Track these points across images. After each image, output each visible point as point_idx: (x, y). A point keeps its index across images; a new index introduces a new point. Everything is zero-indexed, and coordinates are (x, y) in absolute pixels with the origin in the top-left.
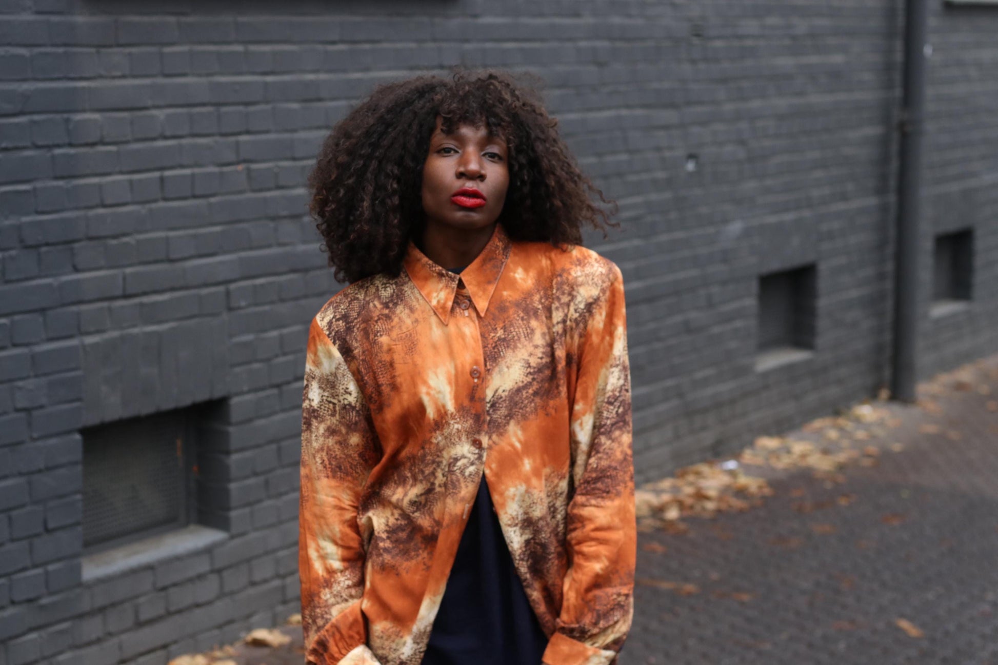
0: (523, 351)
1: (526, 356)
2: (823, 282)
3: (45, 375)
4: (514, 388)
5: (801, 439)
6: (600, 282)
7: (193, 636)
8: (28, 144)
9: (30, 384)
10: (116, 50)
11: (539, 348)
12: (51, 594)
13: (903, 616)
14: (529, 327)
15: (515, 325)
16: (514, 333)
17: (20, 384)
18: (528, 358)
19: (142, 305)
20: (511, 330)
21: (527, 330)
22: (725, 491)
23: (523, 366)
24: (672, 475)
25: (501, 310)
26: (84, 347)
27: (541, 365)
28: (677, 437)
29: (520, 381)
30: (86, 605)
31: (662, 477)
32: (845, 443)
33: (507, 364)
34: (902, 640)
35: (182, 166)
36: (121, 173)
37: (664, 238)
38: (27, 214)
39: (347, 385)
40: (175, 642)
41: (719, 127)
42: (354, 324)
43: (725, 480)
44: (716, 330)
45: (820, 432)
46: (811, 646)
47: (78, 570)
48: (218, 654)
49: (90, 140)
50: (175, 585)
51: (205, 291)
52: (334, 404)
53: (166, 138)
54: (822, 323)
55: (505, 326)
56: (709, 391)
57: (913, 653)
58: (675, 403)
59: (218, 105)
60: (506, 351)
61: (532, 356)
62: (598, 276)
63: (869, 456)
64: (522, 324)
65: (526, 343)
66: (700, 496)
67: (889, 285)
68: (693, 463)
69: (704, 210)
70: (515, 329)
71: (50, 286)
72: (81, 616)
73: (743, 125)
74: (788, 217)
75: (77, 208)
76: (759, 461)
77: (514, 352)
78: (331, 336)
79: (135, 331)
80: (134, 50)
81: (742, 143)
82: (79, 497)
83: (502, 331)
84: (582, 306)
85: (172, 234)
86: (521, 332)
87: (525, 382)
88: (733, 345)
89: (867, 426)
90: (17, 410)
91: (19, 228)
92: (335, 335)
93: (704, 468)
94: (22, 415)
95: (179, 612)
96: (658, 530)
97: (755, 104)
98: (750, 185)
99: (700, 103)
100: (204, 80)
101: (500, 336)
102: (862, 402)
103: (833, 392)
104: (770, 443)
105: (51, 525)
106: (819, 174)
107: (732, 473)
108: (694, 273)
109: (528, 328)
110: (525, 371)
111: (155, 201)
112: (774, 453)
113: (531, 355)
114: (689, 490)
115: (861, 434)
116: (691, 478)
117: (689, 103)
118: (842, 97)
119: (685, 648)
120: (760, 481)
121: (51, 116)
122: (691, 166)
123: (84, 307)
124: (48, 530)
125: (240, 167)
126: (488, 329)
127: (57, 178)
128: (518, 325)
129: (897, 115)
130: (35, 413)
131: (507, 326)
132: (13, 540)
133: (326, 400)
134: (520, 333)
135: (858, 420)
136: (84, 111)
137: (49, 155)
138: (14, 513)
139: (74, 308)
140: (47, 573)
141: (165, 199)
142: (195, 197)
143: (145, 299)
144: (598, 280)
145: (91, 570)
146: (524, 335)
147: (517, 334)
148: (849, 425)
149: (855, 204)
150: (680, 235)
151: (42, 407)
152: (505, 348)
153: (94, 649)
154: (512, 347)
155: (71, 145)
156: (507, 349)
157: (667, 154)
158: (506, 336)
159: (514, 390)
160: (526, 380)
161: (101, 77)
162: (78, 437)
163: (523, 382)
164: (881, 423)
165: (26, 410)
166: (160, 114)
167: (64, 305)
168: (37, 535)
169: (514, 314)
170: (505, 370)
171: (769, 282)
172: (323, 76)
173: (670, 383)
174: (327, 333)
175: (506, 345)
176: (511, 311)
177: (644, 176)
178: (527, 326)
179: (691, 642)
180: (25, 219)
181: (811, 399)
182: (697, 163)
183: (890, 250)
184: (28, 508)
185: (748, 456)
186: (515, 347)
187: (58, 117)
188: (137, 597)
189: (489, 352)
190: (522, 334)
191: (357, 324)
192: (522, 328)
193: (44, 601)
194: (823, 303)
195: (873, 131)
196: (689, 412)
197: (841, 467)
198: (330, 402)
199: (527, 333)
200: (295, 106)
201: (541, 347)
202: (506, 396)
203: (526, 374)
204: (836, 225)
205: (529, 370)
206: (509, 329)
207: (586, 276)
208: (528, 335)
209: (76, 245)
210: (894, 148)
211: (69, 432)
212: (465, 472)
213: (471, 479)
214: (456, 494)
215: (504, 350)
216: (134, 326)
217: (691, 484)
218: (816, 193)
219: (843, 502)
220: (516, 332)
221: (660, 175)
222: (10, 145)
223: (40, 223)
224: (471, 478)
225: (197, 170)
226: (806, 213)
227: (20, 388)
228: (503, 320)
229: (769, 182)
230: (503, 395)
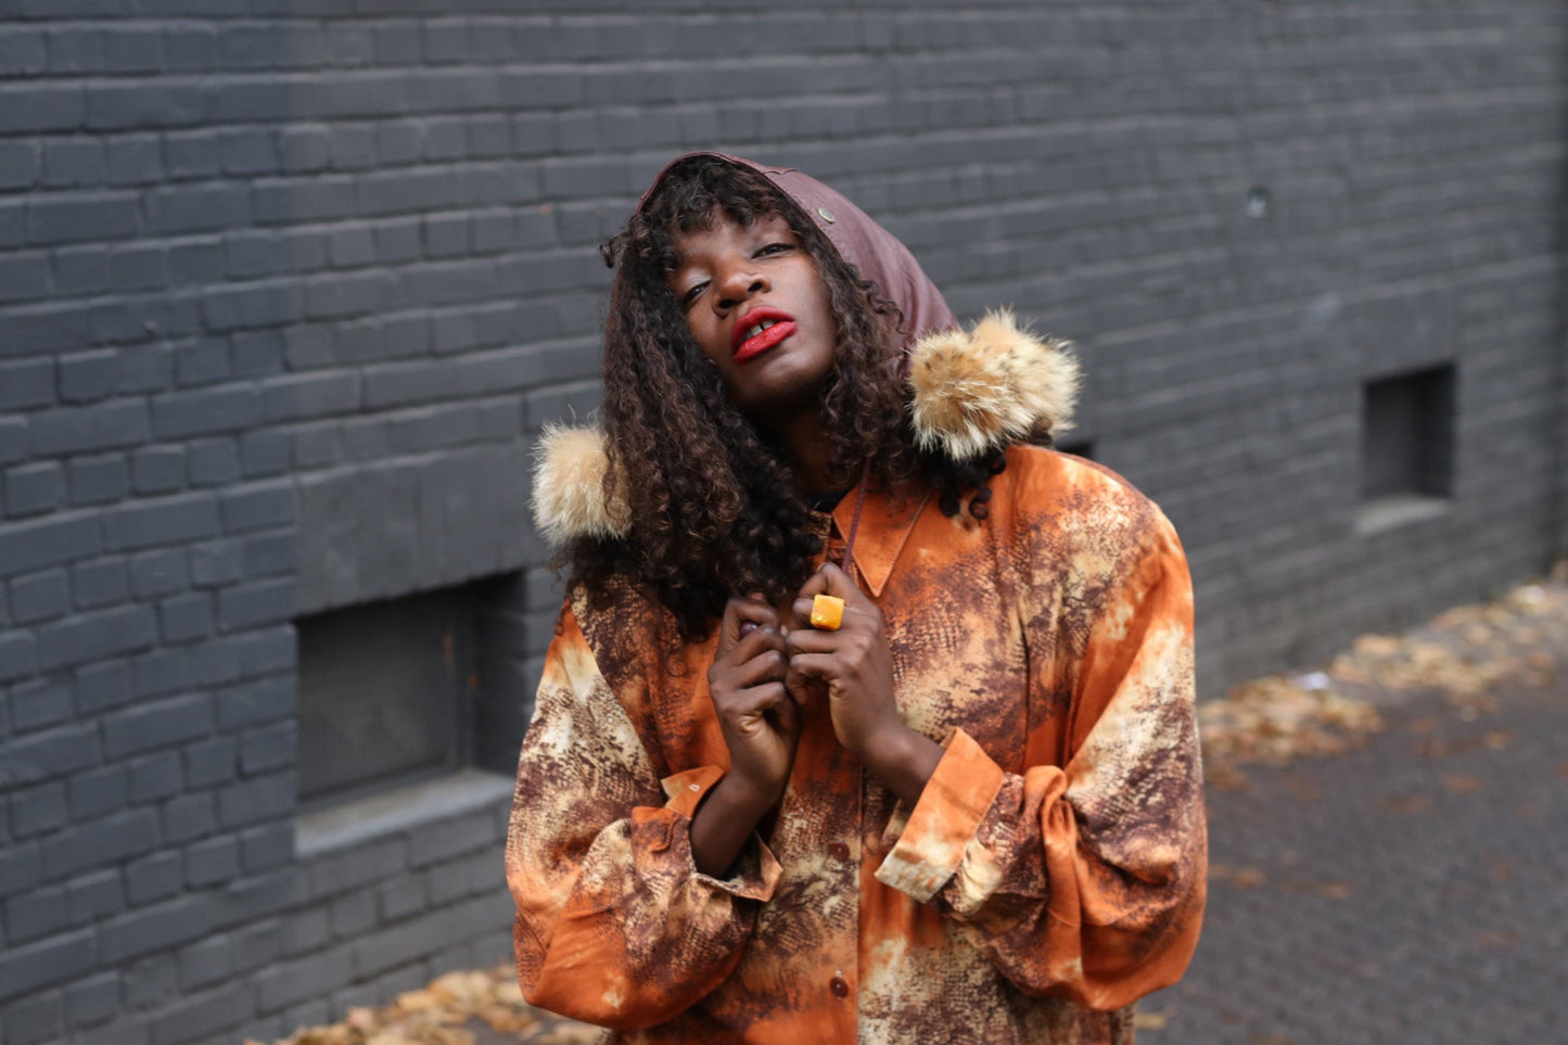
0: (940, 674)
1: (945, 686)
2: (1468, 391)
3: (240, 532)
5: (1429, 640)
6: (1116, 545)
7: (467, 943)
8: (215, 171)
9: (217, 546)
10: (351, 24)
11: (975, 670)
12: (248, 874)
14: (960, 627)
15: (931, 620)
16: (927, 637)
17: (201, 546)
18: (950, 690)
19: (390, 425)
20: (921, 631)
21: (953, 631)
22: (1309, 722)
23: (936, 706)
24: (1222, 696)
25: (910, 586)
26: (301, 489)
27: (976, 707)
28: (1232, 636)
30: (301, 892)
31: (1208, 699)
32: (1499, 647)
35: (453, 207)
36: (360, 216)
37: (1213, 321)
38: (215, 281)
39: (612, 731)
40: (440, 952)
41: (1303, 145)
42: (630, 610)
43: (1307, 705)
44: (1295, 467)
45: (1458, 631)
46: (1441, 970)
47: (288, 838)
48: (506, 970)
49: (312, 166)
50: (443, 862)
51: (488, 403)
52: (592, 766)
53: (427, 161)
54: (1465, 457)
55: (911, 620)
56: (1282, 564)
58: (1228, 582)
59: (511, 110)
60: (904, 671)
61: (958, 686)
62: (1113, 531)
63: (1538, 669)
64: (945, 619)
65: (949, 658)
66: (1267, 730)
68: (1255, 678)
69: (1277, 277)
70: (929, 628)
71: (247, 394)
72: (294, 910)
73: (1341, 142)
74: (1412, 288)
75: (289, 273)
76: (1362, 675)
78: (588, 631)
79: (380, 465)
80: (381, 24)
81: (1339, 170)
82: (291, 724)
83: (904, 630)
84: (1078, 593)
85: (438, 313)
86: (942, 635)
88: (1322, 491)
89: (1535, 622)
90: (197, 588)
91: (200, 303)
92: (596, 630)
93: (1273, 686)
94: (204, 595)
95: (447, 904)
97: (1361, 109)
98: (1350, 239)
99: (1273, 107)
100: (489, 72)
101: (898, 639)
102: (1527, 582)
103: (1480, 566)
104: (1377, 646)
105: (249, 767)
106: (1462, 221)
107: (1319, 695)
108: (1257, 377)
109: (956, 629)
110: (939, 715)
111: (411, 261)
112: (1386, 663)
113: (956, 683)
114: (1249, 721)
115: (1524, 634)
116: (1252, 702)
117: (1255, 108)
118: (1500, 98)
119: (1242, 971)
120: (1363, 707)
121: (250, 128)
122: (1256, 208)
123: (300, 428)
124: (242, 776)
125: (546, 209)
127: (259, 224)
128: (937, 620)
130: (224, 593)
131: (914, 621)
132: (188, 791)
133: (579, 755)
134: (939, 639)
135: (1520, 613)
136: (301, 119)
137: (246, 190)
138: (191, 749)
139: (285, 430)
140: (241, 844)
141: (429, 258)
142: (474, 254)
143: (396, 416)
144: (1111, 542)
145: (311, 838)
146: (948, 641)
147: (932, 639)
148: (1505, 620)
149: (1518, 268)
150: (1238, 316)
151: (234, 583)
152: (904, 667)
155: (281, 173)
156: (907, 669)
157: (1220, 188)
158: (910, 641)
161: (328, 66)
162: (289, 631)
164: (1557, 615)
165: (213, 589)
166: (420, 125)
167: (269, 423)
168: (226, 784)
169: (934, 597)
171: (1380, 392)
172: (675, 65)
174: (584, 625)
175: (906, 660)
176: (929, 591)
177: (1182, 224)
178: (955, 624)
179: (1252, 962)
180: (212, 289)
181: (1447, 576)
182: (1267, 203)
184: (213, 742)
185: (1344, 667)
186: (925, 666)
187: (260, 129)
188: (380, 881)
190: (943, 640)
191: (635, 612)
192: (945, 627)
193: (238, 886)
194: (1467, 426)
195: (1545, 152)
196: (1252, 598)
197: (1493, 687)
198: (586, 761)
199: (954, 637)
200: (630, 112)
201: (981, 669)
203: (940, 722)
204: (1488, 301)
205: (948, 713)
206: (919, 628)
207: (1087, 533)
208: (954, 643)
209: (289, 331)
211: (276, 623)
212: (822, 908)
213: (836, 922)
214: (814, 948)
215: (901, 670)
216: (378, 457)
217: (1254, 710)
218: (1455, 250)
219: (1496, 742)
220: (931, 635)
221: (1208, 221)
222: (188, 173)
223: (233, 295)
224: (836, 919)
225: (479, 214)
226: (1440, 284)
227: (200, 554)
228: (909, 608)
229: (1380, 234)
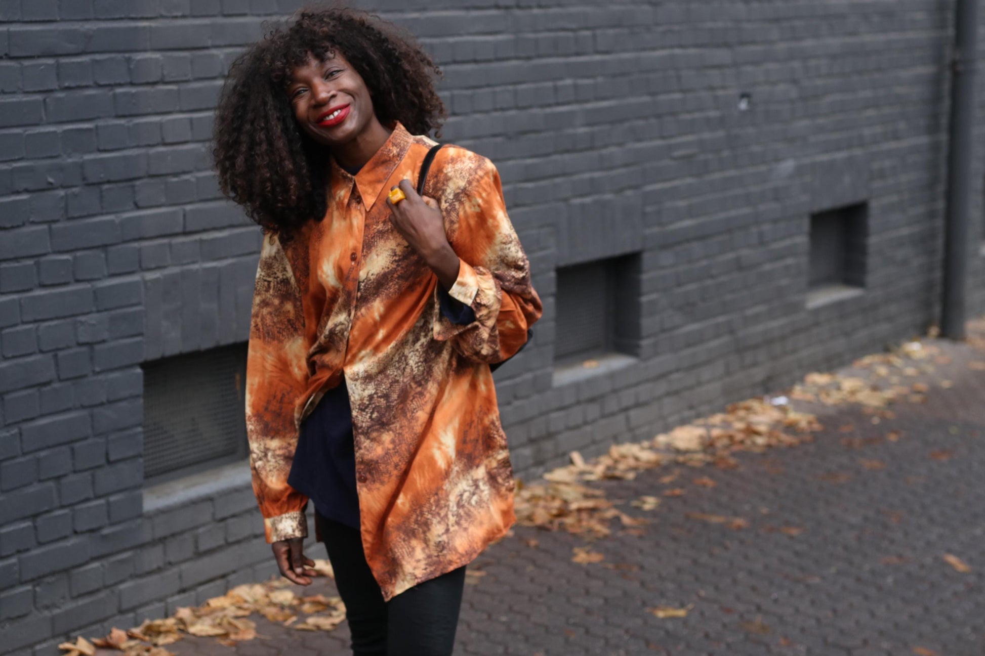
0: (393, 241)
1: (394, 246)
2: (874, 220)
3: (106, 310)
4: (380, 273)
5: (852, 375)
6: (467, 175)
7: (251, 566)
8: (91, 83)
9: (93, 318)
12: (112, 524)
13: (949, 551)
17: (83, 319)
18: (396, 247)
19: (201, 241)
22: (776, 425)
23: (390, 255)
24: (723, 410)
26: (145, 282)
28: (728, 373)
29: (386, 267)
30: (146, 536)
31: (713, 412)
32: (895, 379)
33: (377, 253)
34: (951, 575)
36: (182, 112)
37: (716, 176)
38: (91, 152)
40: (234, 572)
41: (772, 66)
43: (776, 415)
44: (768, 267)
45: (869, 368)
46: (858, 580)
47: (139, 501)
48: (276, 584)
49: (151, 80)
50: (234, 516)
52: (269, 282)
54: (873, 261)
56: (760, 328)
57: (961, 588)
58: (725, 339)
61: (399, 246)
62: (466, 170)
63: (919, 392)
66: (751, 431)
67: (940, 223)
68: (743, 399)
69: (756, 149)
71: (112, 222)
72: (142, 546)
73: (796, 64)
74: (840, 155)
75: (138, 147)
76: (809, 396)
77: (385, 242)
79: (195, 267)
81: (795, 82)
82: (140, 429)
84: (451, 197)
87: (390, 268)
88: (784, 282)
89: (916, 363)
90: (80, 345)
91: (82, 166)
93: (755, 404)
94: (84, 349)
95: (238, 542)
96: (709, 464)
97: (808, 44)
98: (802, 124)
99: (753, 42)
102: (911, 339)
103: (883, 328)
104: (820, 379)
105: (113, 458)
106: (871, 112)
107: (782, 408)
108: (746, 210)
110: (391, 259)
112: (824, 389)
114: (739, 425)
115: (910, 371)
116: (742, 413)
117: (742, 43)
118: (893, 36)
119: (735, 582)
120: (811, 417)
121: (113, 55)
122: (743, 105)
123: (145, 244)
124: (109, 462)
126: (374, 221)
127: (118, 117)
129: (949, 54)
130: (97, 347)
132: (75, 472)
135: (907, 356)
136: (145, 51)
137: (111, 93)
138: (77, 445)
139: (135, 245)
140: (108, 504)
143: (205, 236)
144: (465, 174)
145: (152, 501)
148: (897, 361)
149: (905, 143)
150: (732, 173)
151: (104, 341)
153: (155, 578)
154: (385, 238)
155: (132, 84)
157: (720, 93)
159: (381, 274)
160: (391, 266)
161: (162, 17)
162: (139, 371)
163: (388, 268)
164: (931, 360)
165: (89, 344)
166: (219, 54)
167: (126, 241)
168: (99, 467)
170: (375, 257)
171: (819, 220)
173: (721, 319)
175: (380, 237)
177: (697, 115)
179: (741, 576)
180: (87, 157)
181: (862, 335)
182: (749, 103)
183: (941, 188)
184: (90, 441)
185: (798, 391)
186: (388, 238)
187: (119, 56)
188: (197, 527)
189: (367, 241)
193: (106, 531)
194: (873, 241)
195: (925, 70)
196: (741, 349)
197: (890, 403)
198: (265, 280)
202: (374, 279)
203: (391, 262)
204: (887, 163)
205: (394, 258)
207: (455, 172)
209: (138, 183)
210: (946, 87)
211: (130, 366)
215: (378, 241)
216: (194, 262)
217: (741, 419)
218: (867, 132)
219: (893, 438)
221: (713, 114)
222: (73, 85)
223: (102, 160)
226: (858, 152)
227: (82, 323)
229: (821, 121)
230: (372, 277)
